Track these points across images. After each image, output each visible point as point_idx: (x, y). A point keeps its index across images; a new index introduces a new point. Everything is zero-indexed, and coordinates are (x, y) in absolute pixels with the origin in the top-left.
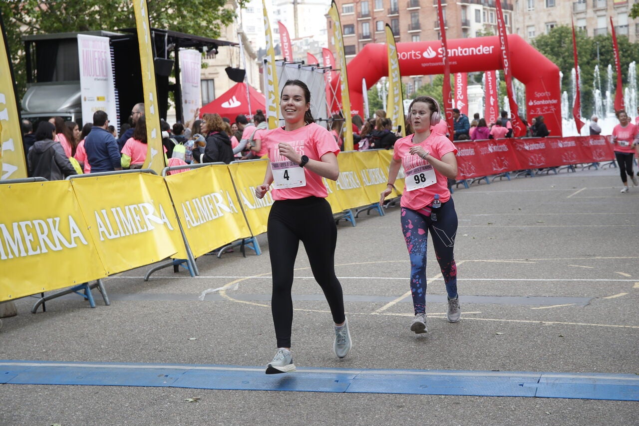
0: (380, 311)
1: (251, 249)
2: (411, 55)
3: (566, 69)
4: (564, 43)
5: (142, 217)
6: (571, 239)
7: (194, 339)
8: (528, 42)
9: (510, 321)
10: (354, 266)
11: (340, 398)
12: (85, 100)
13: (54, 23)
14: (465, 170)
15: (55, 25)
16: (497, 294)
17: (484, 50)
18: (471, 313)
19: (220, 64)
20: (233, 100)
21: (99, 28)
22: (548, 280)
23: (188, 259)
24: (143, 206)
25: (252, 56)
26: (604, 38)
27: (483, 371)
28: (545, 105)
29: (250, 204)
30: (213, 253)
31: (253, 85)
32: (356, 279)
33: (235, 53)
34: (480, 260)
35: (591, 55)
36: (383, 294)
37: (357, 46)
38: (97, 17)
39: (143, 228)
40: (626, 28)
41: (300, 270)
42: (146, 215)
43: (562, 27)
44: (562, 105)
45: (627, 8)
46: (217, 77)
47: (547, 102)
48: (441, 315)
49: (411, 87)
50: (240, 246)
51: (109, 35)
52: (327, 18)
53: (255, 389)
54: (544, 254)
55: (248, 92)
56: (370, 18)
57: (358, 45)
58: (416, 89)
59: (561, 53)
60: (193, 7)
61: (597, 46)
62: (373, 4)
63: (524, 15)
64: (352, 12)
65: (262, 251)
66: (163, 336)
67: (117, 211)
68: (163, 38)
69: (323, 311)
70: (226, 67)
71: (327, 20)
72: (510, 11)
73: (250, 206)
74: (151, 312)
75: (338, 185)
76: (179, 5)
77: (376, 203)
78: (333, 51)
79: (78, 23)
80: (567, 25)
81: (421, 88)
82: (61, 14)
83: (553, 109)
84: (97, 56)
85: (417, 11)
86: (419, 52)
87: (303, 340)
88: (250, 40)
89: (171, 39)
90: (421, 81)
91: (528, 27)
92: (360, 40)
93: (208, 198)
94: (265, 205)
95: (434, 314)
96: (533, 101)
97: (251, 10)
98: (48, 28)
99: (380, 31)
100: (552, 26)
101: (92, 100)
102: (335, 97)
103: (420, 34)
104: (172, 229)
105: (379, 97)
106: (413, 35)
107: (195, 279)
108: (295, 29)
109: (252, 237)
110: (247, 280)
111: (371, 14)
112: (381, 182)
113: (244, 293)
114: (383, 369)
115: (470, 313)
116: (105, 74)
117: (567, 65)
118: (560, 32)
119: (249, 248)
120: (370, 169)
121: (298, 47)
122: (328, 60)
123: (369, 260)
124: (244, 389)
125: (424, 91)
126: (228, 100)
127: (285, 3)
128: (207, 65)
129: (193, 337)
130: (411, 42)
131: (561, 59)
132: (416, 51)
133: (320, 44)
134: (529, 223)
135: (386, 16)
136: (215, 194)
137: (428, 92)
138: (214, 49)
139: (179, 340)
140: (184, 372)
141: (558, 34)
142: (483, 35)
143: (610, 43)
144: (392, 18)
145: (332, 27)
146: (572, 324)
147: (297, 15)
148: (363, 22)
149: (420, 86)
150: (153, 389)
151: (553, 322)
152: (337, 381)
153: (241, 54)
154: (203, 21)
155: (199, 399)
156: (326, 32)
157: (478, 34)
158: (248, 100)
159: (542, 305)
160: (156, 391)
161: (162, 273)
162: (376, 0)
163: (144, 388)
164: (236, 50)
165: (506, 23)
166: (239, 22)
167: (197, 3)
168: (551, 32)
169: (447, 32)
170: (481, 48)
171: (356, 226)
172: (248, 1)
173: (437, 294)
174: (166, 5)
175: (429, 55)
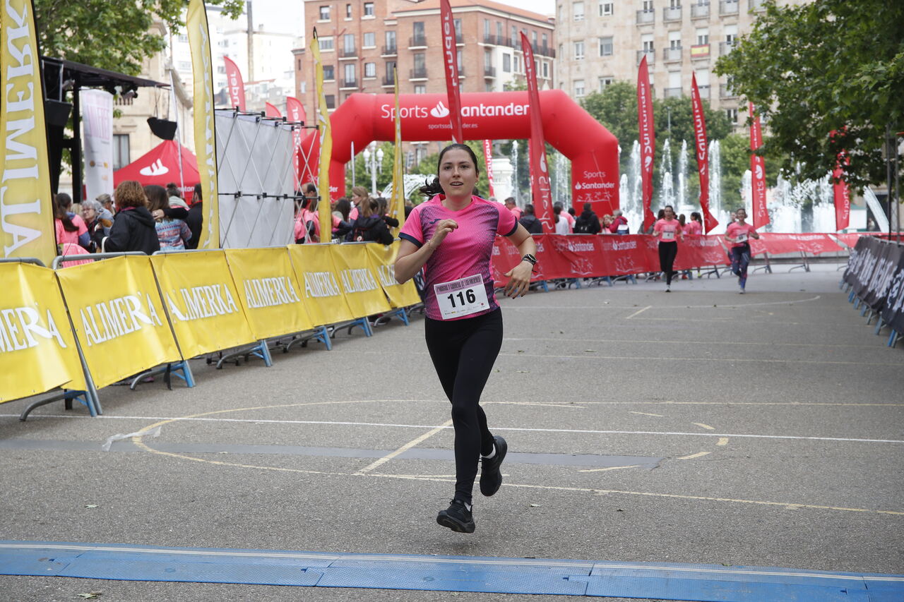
0: (365, 471)
1: (179, 379)
2: (414, 112)
3: (626, 141)
4: (624, 106)
5: (20, 327)
6: (632, 376)
7: (94, 506)
8: (577, 101)
9: (549, 487)
10: (329, 405)
11: (309, 594)
16: (531, 449)
17: (516, 110)
19: (139, 113)
20: (157, 165)
22: (602, 432)
23: (87, 390)
24: (22, 312)
25: (186, 104)
26: (678, 101)
27: (512, 558)
28: (598, 190)
29: (180, 313)
30: (123, 382)
31: (185, 146)
32: (332, 425)
33: (161, 98)
34: (508, 403)
35: (659, 124)
36: (371, 447)
37: (336, 97)
39: (21, 344)
40: (707, 90)
41: (251, 410)
42: (27, 324)
43: (622, 84)
44: (620, 190)
45: (709, 63)
46: (134, 132)
47: (601, 186)
49: (412, 158)
50: (163, 374)
52: (295, 55)
53: (185, 580)
54: (596, 395)
55: (179, 154)
56: (356, 58)
57: (339, 95)
58: (419, 161)
59: (620, 119)
60: (103, 30)
61: (667, 112)
62: (361, 37)
63: (570, 65)
64: (331, 48)
65: (196, 382)
66: (48, 501)
68: (56, 71)
69: (284, 469)
70: (148, 118)
71: (296, 58)
72: (551, 59)
73: (181, 317)
74: (30, 466)
75: (308, 291)
76: (83, 25)
77: (361, 319)
78: (302, 103)
80: (629, 81)
81: (426, 160)
83: (608, 196)
85: (423, 52)
86: (426, 109)
87: (255, 510)
88: (183, 81)
89: (69, 72)
90: (426, 149)
91: (575, 81)
92: (341, 89)
93: (120, 303)
94: (202, 316)
95: (443, 476)
96: (581, 184)
97: (186, 39)
99: (370, 77)
100: (608, 82)
102: (307, 165)
103: (426, 84)
104: (65, 346)
105: (367, 170)
106: (416, 84)
107: (97, 419)
108: (249, 69)
109: (182, 362)
110: (174, 423)
111: (358, 52)
112: (369, 289)
113: (168, 441)
114: (370, 554)
117: (627, 136)
118: (618, 90)
119: (177, 376)
120: (355, 269)
121: (253, 94)
122: (297, 114)
123: (351, 398)
124: (168, 580)
125: (429, 164)
126: (150, 165)
127: (235, 32)
128: (121, 113)
129: (92, 504)
130: (414, 94)
131: (619, 128)
132: (421, 108)
133: (284, 91)
134: (574, 352)
135: (379, 57)
136: (130, 297)
138: (132, 91)
139: (72, 508)
140: (78, 554)
141: (616, 93)
142: (513, 90)
143: (685, 108)
144: (388, 60)
145: (302, 68)
146: (635, 493)
147: (252, 49)
148: (346, 63)
149: (424, 157)
150: (31, 579)
151: (609, 491)
152: (305, 570)
153: (171, 101)
154: (116, 51)
155: (100, 594)
156: (294, 75)
157: (506, 88)
158: (180, 165)
159: (593, 467)
160: (31, 581)
161: (46, 409)
162: (365, 33)
163: (16, 577)
164: (164, 93)
165: (546, 75)
166: (169, 55)
167: (108, 24)
168: (607, 89)
169: (464, 82)
170: (511, 106)
171: (332, 349)
172: (182, 25)
173: (447, 448)
174: (63, 24)
175: (439, 113)
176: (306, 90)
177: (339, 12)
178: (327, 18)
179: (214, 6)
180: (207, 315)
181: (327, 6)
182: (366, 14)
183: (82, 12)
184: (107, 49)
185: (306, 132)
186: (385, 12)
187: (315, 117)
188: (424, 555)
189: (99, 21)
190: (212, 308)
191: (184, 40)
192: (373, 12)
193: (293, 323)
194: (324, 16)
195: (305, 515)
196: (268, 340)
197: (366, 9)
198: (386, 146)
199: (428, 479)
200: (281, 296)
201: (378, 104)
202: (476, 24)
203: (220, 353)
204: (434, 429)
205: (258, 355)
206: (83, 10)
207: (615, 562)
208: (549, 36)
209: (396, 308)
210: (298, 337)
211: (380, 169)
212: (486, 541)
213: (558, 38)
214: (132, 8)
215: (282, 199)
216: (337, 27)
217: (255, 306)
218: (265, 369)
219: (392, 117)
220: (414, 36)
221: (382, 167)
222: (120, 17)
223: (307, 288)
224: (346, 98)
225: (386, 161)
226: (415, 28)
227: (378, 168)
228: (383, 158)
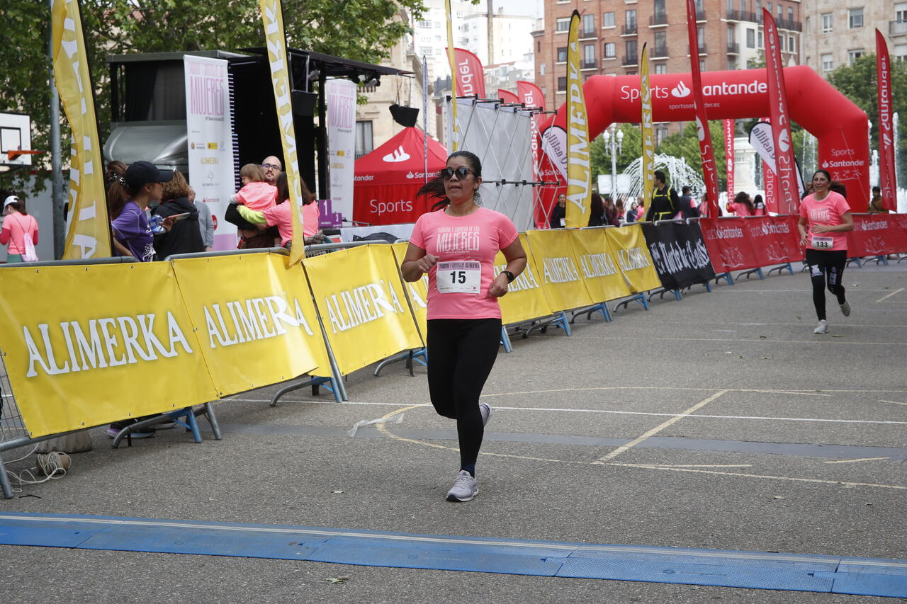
0: (605, 460)
1: (421, 365)
2: (654, 92)
5: (269, 315)
6: (882, 363)
7: (340, 492)
8: (824, 76)
9: (793, 479)
10: (568, 392)
11: (549, 584)
12: (193, 148)
13: (151, 39)
14: (729, 258)
16: (775, 439)
17: (760, 88)
18: (738, 466)
19: (381, 100)
20: (399, 151)
21: (215, 46)
22: (849, 421)
23: (333, 377)
24: (271, 300)
25: (427, 89)
27: (756, 552)
28: (846, 168)
29: (421, 300)
30: (367, 368)
31: (426, 131)
32: (571, 413)
33: (402, 85)
34: (750, 390)
36: (610, 435)
38: (211, 30)
39: (270, 332)
41: (491, 397)
42: (275, 312)
43: (872, 56)
46: (377, 118)
47: (850, 163)
48: (693, 468)
50: (406, 360)
51: (228, 57)
52: (535, 37)
53: (427, 567)
54: (843, 383)
56: (596, 38)
58: (659, 141)
60: (349, 21)
62: (600, 17)
63: (818, 38)
66: (296, 486)
67: (234, 307)
68: (303, 62)
69: (524, 457)
70: (391, 104)
71: (535, 41)
72: (798, 32)
73: (422, 304)
74: (279, 451)
75: (548, 276)
76: (329, 17)
77: (601, 303)
78: (541, 86)
79: (185, 39)
81: (666, 140)
82: (162, 26)
83: (857, 174)
85: (664, 30)
86: (666, 89)
89: (314, 63)
90: (666, 129)
91: (823, 55)
93: (363, 291)
95: (684, 466)
96: (828, 163)
97: (428, 24)
98: (143, 46)
99: (610, 57)
100: (858, 55)
101: (201, 148)
103: (667, 62)
104: (311, 334)
105: (607, 151)
106: (657, 63)
107: (342, 406)
108: (489, 53)
110: (416, 409)
111: (598, 32)
112: (609, 274)
113: (411, 428)
114: (609, 544)
115: (735, 466)
116: (219, 112)
118: (868, 63)
119: (419, 363)
120: (594, 254)
121: (493, 78)
123: (590, 385)
124: (412, 566)
125: (670, 144)
126: (393, 152)
127: (476, 16)
128: (366, 100)
129: (338, 489)
130: (654, 74)
131: (869, 103)
132: (662, 88)
133: (524, 73)
135: (619, 37)
136: (373, 285)
137: (677, 145)
138: (375, 79)
139: (319, 493)
140: (325, 539)
141: (866, 66)
142: (757, 66)
144: (627, 40)
145: (541, 51)
146: (884, 486)
147: (492, 32)
148: (586, 43)
149: (665, 137)
150: (281, 563)
151: (855, 484)
152: (545, 560)
153: (412, 87)
154: (362, 42)
155: (347, 579)
156: (533, 57)
157: (750, 64)
159: (840, 458)
160: (286, 565)
161: (295, 395)
162: (604, 13)
163: (268, 560)
164: (405, 80)
165: (792, 49)
166: (410, 41)
167: (354, 16)
168: (857, 63)
169: (706, 60)
170: (755, 84)
171: (571, 335)
172: (426, 10)
173: (687, 438)
174: (309, 15)
175: (680, 93)
176: (545, 73)
184: (353, 40)
187: (554, 99)
188: (664, 546)
189: (345, 12)
191: (425, 26)
193: (533, 309)
195: (544, 504)
196: (507, 326)
198: (626, 127)
199: (668, 469)
200: (520, 281)
201: (617, 84)
204: (674, 417)
206: (330, 2)
207: (864, 558)
208: (796, 10)
209: (635, 292)
210: (537, 322)
211: (620, 150)
212: (728, 533)
213: (805, 11)
215: (521, 185)
218: (504, 355)
219: (632, 98)
220: (655, 14)
221: (622, 148)
222: (365, 8)
223: (546, 274)
224: (586, 79)
225: (627, 143)
226: (655, 6)
227: (618, 148)
228: (623, 139)
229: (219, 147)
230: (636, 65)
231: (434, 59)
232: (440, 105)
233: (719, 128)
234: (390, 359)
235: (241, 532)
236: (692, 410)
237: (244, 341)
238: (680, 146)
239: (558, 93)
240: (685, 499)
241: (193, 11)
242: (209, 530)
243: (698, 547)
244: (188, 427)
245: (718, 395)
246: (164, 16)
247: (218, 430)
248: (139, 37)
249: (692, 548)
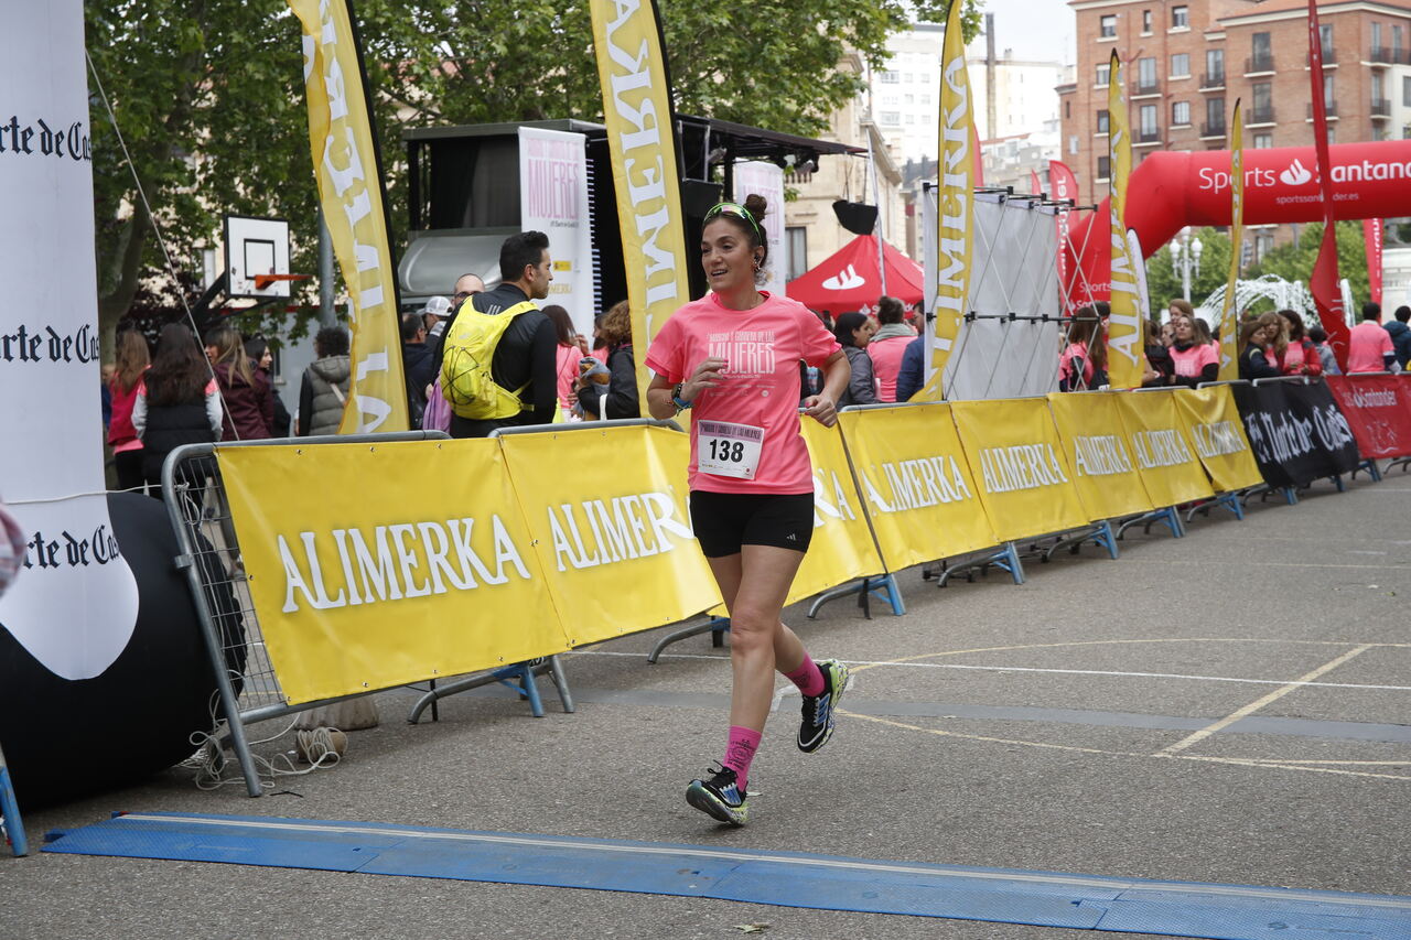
0: (1173, 750)
1: (881, 602)
2: (1252, 177)
5: (647, 523)
7: (759, 794)
10: (1115, 646)
13: (470, 104)
14: (1374, 438)
15: (473, 108)
18: (1390, 763)
19: (820, 194)
20: (847, 273)
21: (565, 114)
24: (650, 500)
25: (891, 177)
29: (881, 501)
31: (890, 242)
32: (1119, 677)
33: (854, 171)
36: (1182, 713)
38: (560, 88)
39: (648, 547)
41: (991, 652)
42: (657, 518)
46: (814, 223)
48: (1316, 766)
49: (1249, 252)
50: (858, 594)
51: (585, 129)
52: (1061, 95)
53: (892, 911)
55: (881, 255)
56: (1159, 95)
58: (1260, 257)
60: (770, 70)
62: (1166, 62)
65: (906, 607)
67: (595, 509)
68: (700, 136)
69: (1043, 745)
70: (834, 201)
71: (1062, 100)
73: (884, 507)
74: (663, 731)
75: (1081, 465)
76: (739, 65)
77: (1167, 509)
78: (1072, 169)
79: (521, 104)
81: (1272, 254)
82: (487, 82)
84: (557, 175)
85: (1268, 80)
86: (1272, 171)
87: (998, 807)
89: (718, 137)
90: (1272, 236)
92: (1135, 145)
94: (916, 505)
95: (1302, 762)
97: (892, 77)
98: (457, 114)
99: (1182, 124)
102: (1079, 267)
103: (1273, 131)
105: (1176, 272)
106: (1257, 133)
108: (989, 120)
109: (886, 575)
110: (874, 669)
111: (1163, 86)
112: (1179, 462)
113: (866, 698)
114: (1182, 881)
115: (1385, 763)
116: (573, 214)
119: (878, 599)
120: (1155, 430)
121: (995, 159)
122: (1063, 187)
123: (1149, 634)
124: (867, 909)
125: (1278, 260)
126: (838, 275)
128: (795, 194)
130: (1251, 149)
132: (1265, 171)
133: (1044, 151)
135: (1196, 92)
137: (1289, 262)
138: (810, 161)
140: (733, 865)
144: (1209, 97)
145: (1072, 116)
147: (994, 88)
148: (1141, 104)
149: (1269, 249)
150: (666, 900)
152: (1078, 903)
153: (868, 173)
154: (789, 102)
155: (767, 927)
156: (1059, 125)
157: (1408, 133)
158: (882, 272)
160: (673, 903)
161: (685, 647)
162: (1173, 55)
163: (646, 896)
164: (858, 163)
166: (866, 104)
167: (778, 62)
169: (1337, 127)
171: (1119, 558)
172: (889, 56)
173: (1307, 718)
174: (710, 64)
175: (1295, 178)
176: (1078, 150)
177: (1132, 24)
178: (1113, 35)
179: (935, 24)
180: (923, 504)
181: (1113, 16)
182: (1175, 24)
183: (739, 45)
184: (776, 98)
185: (1078, 218)
186: (1207, 19)
187: (1092, 191)
188: (1269, 886)
189: (764, 57)
190: (932, 495)
191: (890, 80)
192: (1186, 21)
193: (1057, 515)
194: (1107, 31)
195: (1077, 817)
196: (1017, 542)
197: (1175, 17)
198: (1207, 234)
199: (1275, 766)
200: (1038, 472)
201: (1193, 166)
202: (1359, 30)
203: (944, 563)
205: (1002, 565)
206: (740, 42)
209: (1222, 492)
210: (1065, 537)
211: (1197, 271)
212: (1374, 868)
214: (814, 34)
215: (1039, 323)
216: (1129, 47)
217: (998, 489)
218: (1013, 587)
219: (1217, 187)
220: (1254, 55)
221: (1200, 268)
222: (794, 49)
223: (1079, 461)
224: (1142, 159)
225: (1207, 258)
226: (1254, 43)
227: (1194, 268)
228: (1202, 252)
229: (573, 267)
230: (1222, 137)
231: (902, 130)
232: (911, 203)
233: (1357, 235)
234: (833, 593)
235: (604, 852)
236: (1314, 675)
237: (609, 561)
238: (1294, 263)
239: (1098, 181)
240: (1303, 814)
241: (532, 60)
242: (555, 848)
243: (1325, 890)
244: (524, 693)
245: (1356, 652)
246: (489, 68)
247: (568, 698)
248: (451, 101)
249: (1315, 890)
